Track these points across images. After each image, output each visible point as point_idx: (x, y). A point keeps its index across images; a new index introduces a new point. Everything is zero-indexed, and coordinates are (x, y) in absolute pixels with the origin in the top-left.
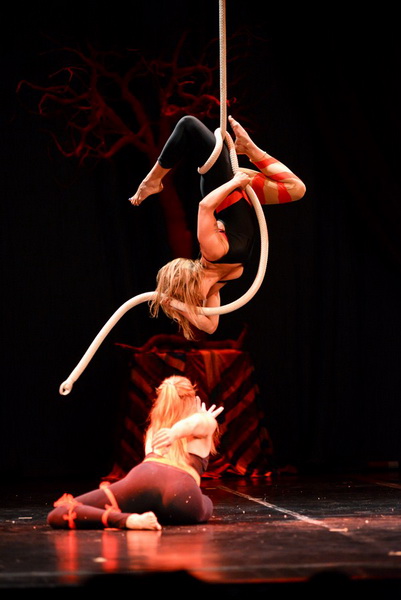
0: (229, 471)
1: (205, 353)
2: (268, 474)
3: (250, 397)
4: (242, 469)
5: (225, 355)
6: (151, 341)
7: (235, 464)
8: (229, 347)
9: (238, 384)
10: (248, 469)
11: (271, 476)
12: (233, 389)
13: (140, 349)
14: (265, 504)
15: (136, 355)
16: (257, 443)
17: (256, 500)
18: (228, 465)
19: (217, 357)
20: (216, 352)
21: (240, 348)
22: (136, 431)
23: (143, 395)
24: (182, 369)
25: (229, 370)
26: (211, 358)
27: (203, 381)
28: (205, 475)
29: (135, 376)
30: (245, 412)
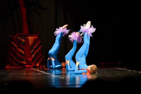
0: (35, 65)
1: (29, 38)
2: (44, 66)
3: (40, 48)
4: (38, 65)
5: (34, 38)
6: (16, 35)
7: (36, 64)
8: (35, 36)
9: (37, 45)
10: (39, 65)
11: (45, 67)
13: (14, 37)
14: (44, 72)
15: (13, 38)
16: (41, 59)
17: (42, 72)
18: (34, 64)
19: (32, 39)
20: (32, 37)
21: (38, 36)
22: (13, 56)
23: (15, 47)
24: (24, 41)
25: (35, 42)
26: (31, 39)
27: (29, 44)
28: (29, 66)
29: (13, 43)
30: (39, 52)
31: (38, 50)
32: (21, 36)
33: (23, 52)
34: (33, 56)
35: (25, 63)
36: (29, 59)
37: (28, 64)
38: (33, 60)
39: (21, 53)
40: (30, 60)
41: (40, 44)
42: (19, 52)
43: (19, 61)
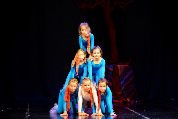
0: (125, 100)
2: (136, 102)
3: (131, 79)
4: (129, 100)
5: (125, 67)
8: (126, 64)
9: (128, 75)
12: (127, 77)
16: (133, 93)
21: (129, 65)
24: (112, 70)
25: (125, 71)
26: (121, 67)
27: (118, 74)
28: (118, 102)
31: (129, 82)
34: (123, 89)
36: (117, 93)
37: (117, 99)
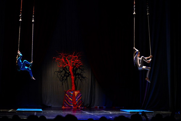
5: (78, 92)
6: (68, 90)
9: (79, 96)
15: (67, 92)
21: (80, 92)
22: (66, 102)
23: (67, 97)
24: (72, 94)
25: (78, 94)
26: (76, 93)
27: (75, 95)
29: (66, 95)
30: (80, 100)
31: (80, 99)
32: (71, 91)
33: (72, 100)
34: (77, 102)
35: (72, 105)
37: (74, 106)
38: (77, 104)
39: (70, 100)
40: (75, 104)
41: (81, 96)
42: (69, 100)
43: (69, 105)
